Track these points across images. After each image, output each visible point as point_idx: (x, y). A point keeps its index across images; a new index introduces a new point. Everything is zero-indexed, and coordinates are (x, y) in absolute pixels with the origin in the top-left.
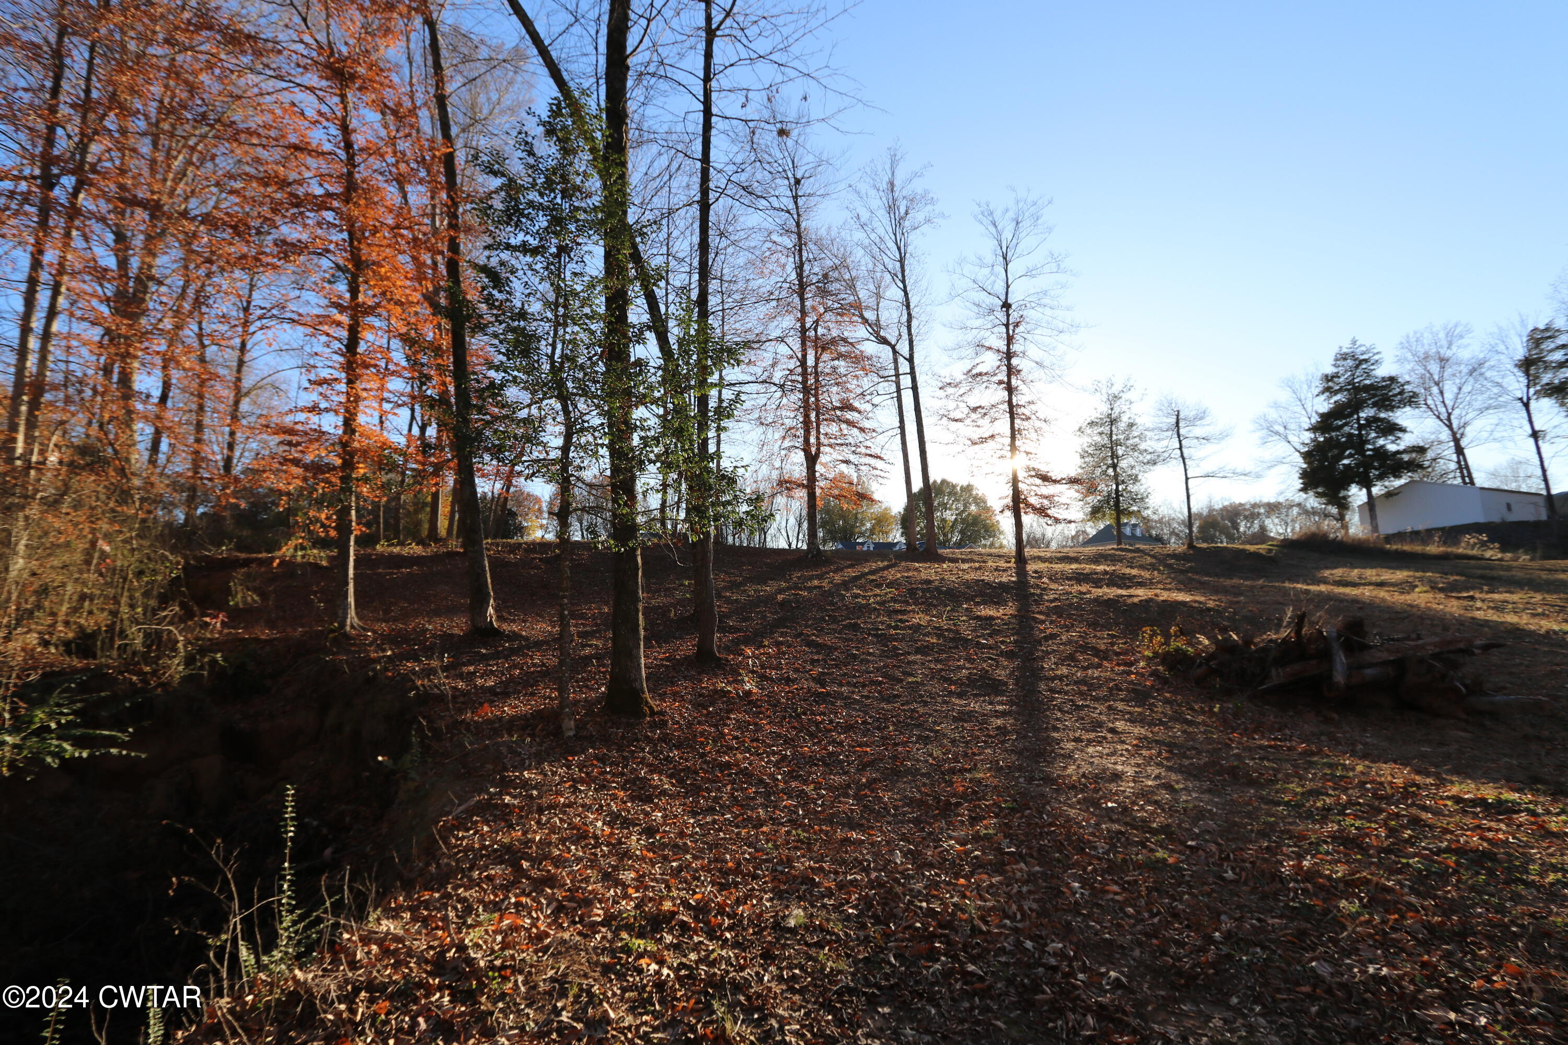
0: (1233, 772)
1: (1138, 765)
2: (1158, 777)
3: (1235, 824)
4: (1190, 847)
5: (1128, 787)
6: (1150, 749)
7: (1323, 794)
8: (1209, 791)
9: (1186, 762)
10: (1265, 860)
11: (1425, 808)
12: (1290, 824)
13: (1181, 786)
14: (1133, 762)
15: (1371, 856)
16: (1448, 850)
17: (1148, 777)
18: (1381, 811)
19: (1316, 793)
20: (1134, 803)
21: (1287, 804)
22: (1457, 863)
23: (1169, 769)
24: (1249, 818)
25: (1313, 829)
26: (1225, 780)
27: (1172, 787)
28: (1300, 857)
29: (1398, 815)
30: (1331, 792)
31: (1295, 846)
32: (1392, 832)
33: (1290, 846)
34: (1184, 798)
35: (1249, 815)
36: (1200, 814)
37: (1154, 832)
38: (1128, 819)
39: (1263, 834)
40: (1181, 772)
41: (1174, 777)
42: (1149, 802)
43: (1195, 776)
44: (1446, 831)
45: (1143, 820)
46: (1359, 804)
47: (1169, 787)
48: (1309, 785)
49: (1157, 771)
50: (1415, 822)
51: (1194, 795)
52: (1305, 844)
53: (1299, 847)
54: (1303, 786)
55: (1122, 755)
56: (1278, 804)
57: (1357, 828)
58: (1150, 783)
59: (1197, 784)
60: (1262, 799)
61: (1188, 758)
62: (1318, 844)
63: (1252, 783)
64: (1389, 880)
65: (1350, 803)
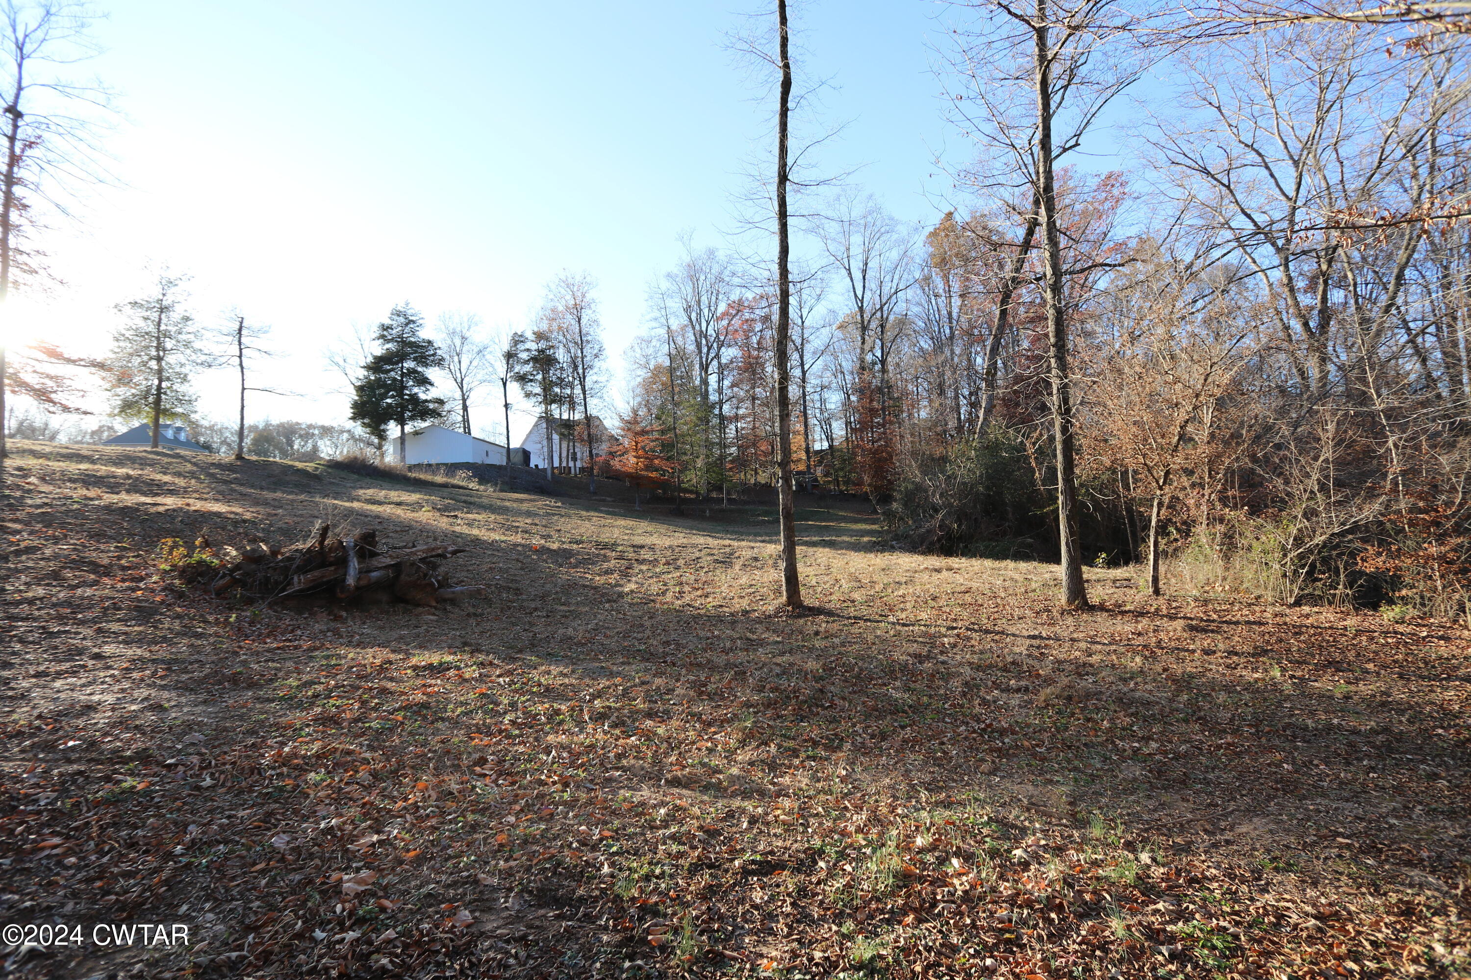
0: (234, 680)
1: (123, 690)
2: (146, 699)
3: (225, 729)
4: (170, 765)
5: (101, 719)
6: (142, 670)
7: (315, 683)
8: (205, 702)
9: (185, 677)
10: (248, 756)
11: (392, 679)
12: (280, 716)
13: (173, 703)
14: (116, 688)
15: (343, 728)
16: (399, 709)
17: (134, 701)
18: (359, 688)
19: (309, 684)
20: (106, 734)
21: (281, 699)
22: (405, 717)
23: (163, 688)
24: (241, 720)
25: (296, 717)
26: (225, 688)
27: (161, 706)
28: (283, 744)
29: (371, 689)
30: (323, 680)
31: (281, 735)
32: (364, 703)
33: (276, 737)
34: (174, 715)
35: (241, 718)
36: (189, 727)
37: (125, 761)
38: (94, 755)
39: (252, 732)
40: (176, 688)
41: (166, 694)
42: (127, 729)
43: (192, 690)
44: (403, 693)
45: (115, 751)
46: (343, 686)
47: (158, 708)
48: (305, 678)
49: (146, 693)
50: (384, 691)
51: (185, 710)
52: (290, 732)
53: (283, 736)
54: (300, 680)
55: (103, 683)
56: (273, 701)
57: (337, 707)
58: (134, 707)
59: (192, 698)
60: (258, 699)
61: (187, 672)
62: (301, 729)
63: (252, 685)
64: (352, 744)
65: (337, 687)
